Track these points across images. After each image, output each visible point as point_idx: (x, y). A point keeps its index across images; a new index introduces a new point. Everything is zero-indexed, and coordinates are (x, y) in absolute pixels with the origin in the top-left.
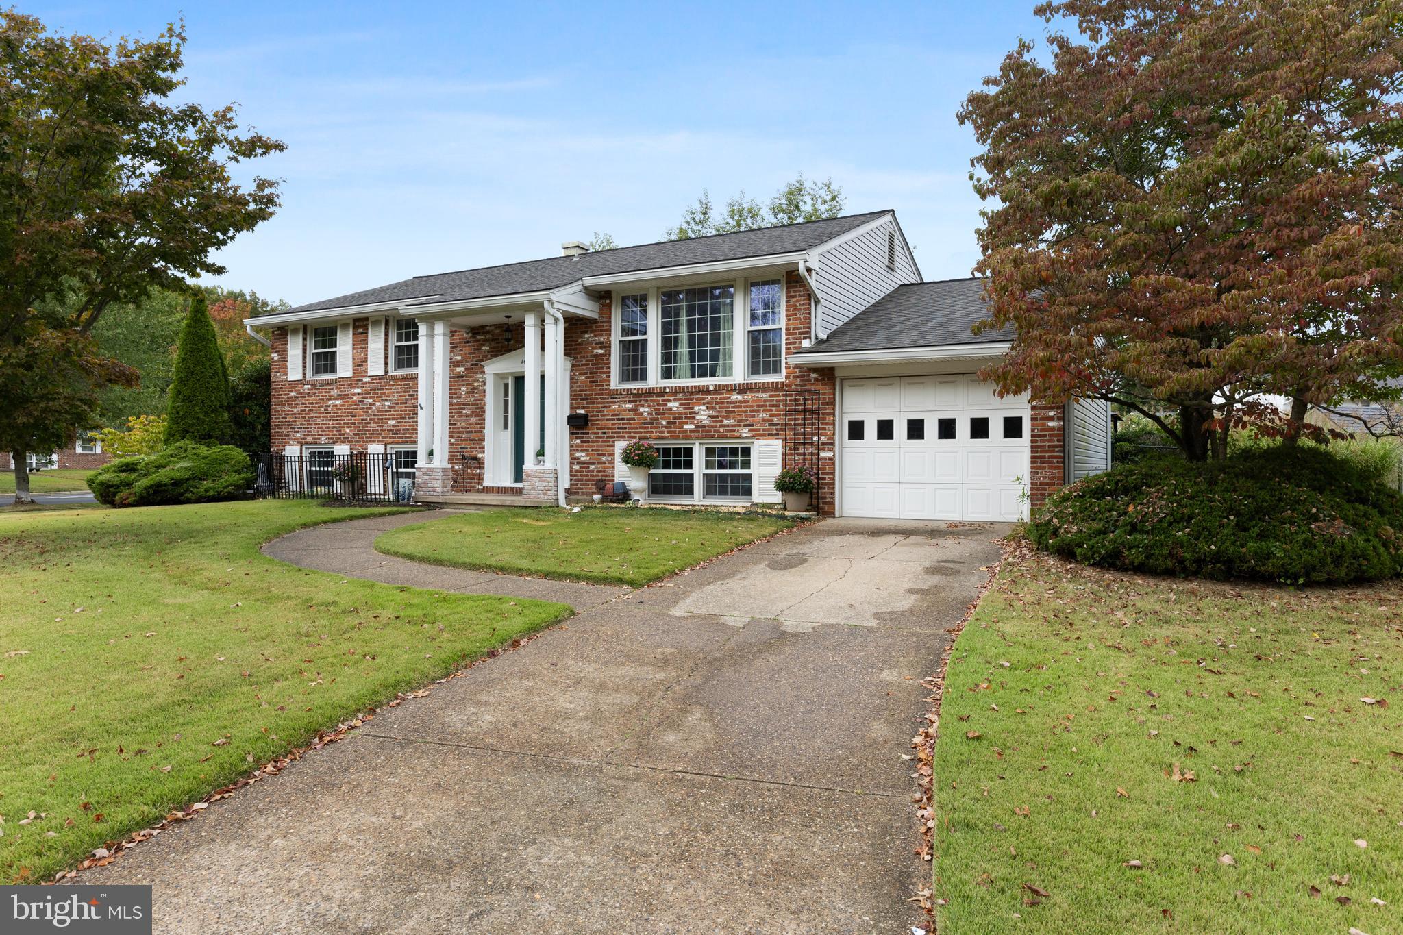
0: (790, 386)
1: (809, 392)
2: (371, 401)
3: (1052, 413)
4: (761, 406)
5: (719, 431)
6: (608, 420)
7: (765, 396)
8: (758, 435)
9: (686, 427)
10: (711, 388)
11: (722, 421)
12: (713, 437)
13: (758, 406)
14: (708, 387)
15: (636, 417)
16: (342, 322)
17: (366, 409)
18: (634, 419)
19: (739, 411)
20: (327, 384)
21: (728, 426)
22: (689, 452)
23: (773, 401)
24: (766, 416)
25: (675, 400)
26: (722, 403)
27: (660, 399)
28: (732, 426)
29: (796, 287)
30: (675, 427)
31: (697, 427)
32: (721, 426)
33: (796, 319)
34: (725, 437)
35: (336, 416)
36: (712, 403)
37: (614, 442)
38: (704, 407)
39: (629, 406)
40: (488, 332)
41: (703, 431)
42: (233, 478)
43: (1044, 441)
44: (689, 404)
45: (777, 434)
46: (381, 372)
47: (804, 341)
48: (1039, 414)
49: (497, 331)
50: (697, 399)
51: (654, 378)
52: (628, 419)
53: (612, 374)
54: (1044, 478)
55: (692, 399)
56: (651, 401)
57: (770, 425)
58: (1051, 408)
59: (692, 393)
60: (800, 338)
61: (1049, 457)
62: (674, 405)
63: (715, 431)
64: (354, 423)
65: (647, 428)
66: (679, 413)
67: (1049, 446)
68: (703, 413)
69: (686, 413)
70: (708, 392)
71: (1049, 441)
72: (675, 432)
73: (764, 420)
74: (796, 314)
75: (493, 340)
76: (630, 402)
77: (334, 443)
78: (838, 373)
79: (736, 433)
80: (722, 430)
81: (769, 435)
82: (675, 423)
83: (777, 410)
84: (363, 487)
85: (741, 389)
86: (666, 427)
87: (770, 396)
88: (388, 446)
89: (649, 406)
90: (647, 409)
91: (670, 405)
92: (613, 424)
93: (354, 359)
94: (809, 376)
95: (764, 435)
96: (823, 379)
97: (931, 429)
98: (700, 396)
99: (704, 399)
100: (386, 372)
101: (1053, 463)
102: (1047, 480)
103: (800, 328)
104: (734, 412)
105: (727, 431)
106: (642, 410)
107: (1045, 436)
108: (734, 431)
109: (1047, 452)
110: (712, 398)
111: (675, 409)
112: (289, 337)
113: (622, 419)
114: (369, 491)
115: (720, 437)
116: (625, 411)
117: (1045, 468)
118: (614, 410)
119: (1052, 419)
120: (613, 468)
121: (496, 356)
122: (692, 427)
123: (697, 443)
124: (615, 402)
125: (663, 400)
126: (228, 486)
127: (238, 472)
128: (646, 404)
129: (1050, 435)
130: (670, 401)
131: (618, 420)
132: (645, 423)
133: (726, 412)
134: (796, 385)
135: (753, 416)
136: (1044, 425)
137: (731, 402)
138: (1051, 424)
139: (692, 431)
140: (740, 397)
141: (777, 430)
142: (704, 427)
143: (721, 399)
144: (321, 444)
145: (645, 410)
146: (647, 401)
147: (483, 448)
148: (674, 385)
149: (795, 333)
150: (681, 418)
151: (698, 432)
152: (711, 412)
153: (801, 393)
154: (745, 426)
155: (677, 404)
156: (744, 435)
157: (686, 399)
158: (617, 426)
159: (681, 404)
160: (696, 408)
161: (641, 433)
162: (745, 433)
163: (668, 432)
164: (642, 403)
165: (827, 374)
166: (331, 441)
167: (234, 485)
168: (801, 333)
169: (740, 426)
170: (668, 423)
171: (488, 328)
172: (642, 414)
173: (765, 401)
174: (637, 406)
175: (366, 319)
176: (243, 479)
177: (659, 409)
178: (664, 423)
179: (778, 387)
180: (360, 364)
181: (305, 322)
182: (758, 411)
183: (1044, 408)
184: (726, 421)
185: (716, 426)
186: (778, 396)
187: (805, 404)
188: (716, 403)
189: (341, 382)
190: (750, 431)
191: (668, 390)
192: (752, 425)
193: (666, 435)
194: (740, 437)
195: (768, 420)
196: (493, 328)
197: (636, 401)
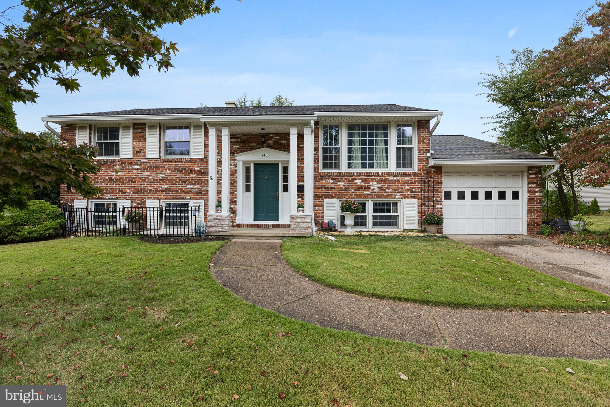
0: (421, 174)
1: (431, 177)
2: (148, 173)
3: (537, 190)
4: (406, 183)
5: (384, 195)
6: (318, 188)
7: (409, 178)
8: (405, 197)
9: (365, 192)
10: (380, 174)
11: (385, 190)
12: (380, 198)
13: (405, 183)
14: (378, 173)
15: (336, 187)
16: (123, 125)
17: (144, 178)
18: (334, 188)
19: (394, 185)
20: (112, 162)
21: (389, 192)
22: (364, 205)
23: (412, 181)
24: (409, 188)
25: (359, 179)
26: (385, 181)
27: (350, 178)
28: (391, 192)
29: (423, 128)
30: (359, 192)
31: (371, 192)
32: (385, 192)
33: (424, 143)
34: (387, 198)
35: (119, 182)
36: (380, 181)
37: (323, 199)
38: (376, 183)
39: (332, 181)
40: (238, 138)
41: (375, 195)
42: (51, 223)
43: (534, 201)
44: (367, 181)
45: (415, 197)
46: (156, 156)
47: (428, 154)
48: (532, 190)
49: (244, 137)
50: (371, 179)
51: (343, 167)
52: (331, 188)
53: (320, 164)
54: (534, 216)
55: (369, 179)
56: (345, 179)
57: (411, 192)
58: (537, 188)
59: (369, 176)
60: (426, 152)
61: (536, 208)
62: (358, 182)
63: (381, 195)
64: (134, 187)
65: (343, 193)
66: (361, 186)
67: (536, 203)
68: (375, 186)
69: (365, 186)
70: (378, 176)
71: (536, 201)
72: (359, 195)
73: (408, 190)
74: (424, 141)
75: (241, 142)
76: (332, 179)
77: (117, 198)
78: (443, 170)
79: (393, 196)
80: (385, 194)
81: (410, 197)
82: (359, 190)
83: (415, 185)
84: (143, 226)
85: (396, 175)
86: (353, 192)
87: (411, 178)
88: (161, 201)
89: (344, 181)
90: (342, 183)
91: (356, 181)
92: (322, 190)
93: (133, 148)
94: (430, 170)
95: (408, 197)
96: (437, 172)
97: (482, 195)
98: (373, 177)
99: (376, 179)
100: (160, 157)
101: (538, 210)
102: (535, 217)
103: (426, 147)
104: (392, 186)
105: (388, 195)
106: (339, 183)
107: (534, 199)
108: (392, 195)
109: (535, 205)
110: (380, 179)
111: (359, 183)
112: (77, 131)
113: (327, 188)
114: (149, 227)
115: (384, 198)
116: (329, 183)
117: (534, 212)
118: (323, 183)
119: (537, 192)
120: (323, 213)
121: (244, 151)
122: (369, 193)
123: (370, 200)
124: (323, 179)
125: (352, 179)
126: (48, 229)
127: (53, 219)
128: (342, 180)
129: (537, 199)
130: (356, 179)
131: (325, 188)
132: (341, 190)
133: (387, 186)
134: (424, 174)
135: (402, 188)
136: (534, 194)
137: (390, 181)
138: (537, 194)
139: (368, 195)
140: (395, 179)
141: (414, 195)
142: (375, 192)
143: (385, 179)
144: (106, 199)
145: (341, 184)
146: (343, 179)
147: (236, 202)
148: (359, 171)
149: (424, 150)
150: (363, 188)
151: (372, 195)
152: (379, 186)
153: (427, 177)
154: (398, 192)
155: (360, 181)
156: (397, 197)
157: (365, 179)
158: (324, 191)
159: (362, 181)
160: (371, 183)
161: (339, 195)
162: (398, 196)
163: (355, 195)
164: (340, 180)
165: (439, 169)
166: (114, 197)
167: (53, 228)
168: (426, 150)
169: (395, 192)
170: (355, 190)
171: (238, 136)
172: (339, 185)
173: (408, 181)
174: (337, 181)
175: (145, 124)
176: (58, 223)
177: (350, 183)
178: (353, 190)
179: (415, 175)
180: (139, 151)
181: (91, 123)
182: (405, 186)
183: (534, 187)
184: (387, 190)
185: (382, 192)
186: (415, 179)
187: (429, 183)
188: (382, 181)
189: (123, 162)
190: (401, 195)
191: (355, 174)
192: (402, 192)
193: (354, 196)
194: (394, 198)
195: (410, 190)
196: (241, 135)
197: (336, 179)
